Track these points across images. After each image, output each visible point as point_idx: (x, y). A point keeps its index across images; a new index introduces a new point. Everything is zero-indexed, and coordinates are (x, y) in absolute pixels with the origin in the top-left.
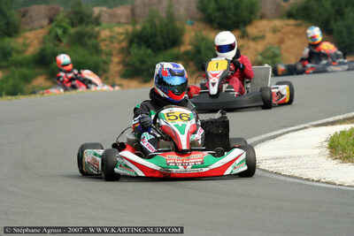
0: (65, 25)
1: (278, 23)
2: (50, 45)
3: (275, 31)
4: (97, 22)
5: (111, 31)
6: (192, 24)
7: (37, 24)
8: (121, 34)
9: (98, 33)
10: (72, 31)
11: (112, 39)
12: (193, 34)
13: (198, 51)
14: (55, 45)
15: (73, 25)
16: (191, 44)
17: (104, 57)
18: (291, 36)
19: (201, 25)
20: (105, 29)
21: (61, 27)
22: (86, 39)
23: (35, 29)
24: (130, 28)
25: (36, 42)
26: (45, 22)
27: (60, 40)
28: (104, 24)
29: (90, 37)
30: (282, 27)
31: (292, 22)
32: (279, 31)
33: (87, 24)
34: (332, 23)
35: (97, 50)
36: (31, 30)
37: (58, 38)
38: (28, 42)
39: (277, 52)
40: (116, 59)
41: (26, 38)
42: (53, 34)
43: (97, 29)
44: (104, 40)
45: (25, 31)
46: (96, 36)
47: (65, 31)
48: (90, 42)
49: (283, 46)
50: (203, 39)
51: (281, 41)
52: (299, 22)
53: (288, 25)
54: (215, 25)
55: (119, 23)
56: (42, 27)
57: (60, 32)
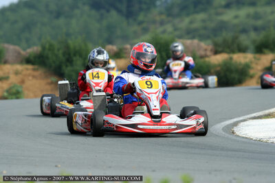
1: (19, 67)
3: (17, 73)
18: (30, 78)
30: (22, 70)
31: (30, 67)
32: (20, 73)
34: (64, 67)
39: (20, 89)
49: (24, 86)
51: (23, 82)
52: (36, 67)
53: (27, 69)
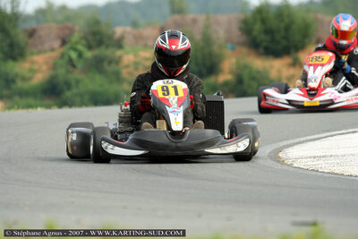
0: (80, 47)
2: (61, 72)
4: (119, 44)
5: (136, 56)
6: (233, 49)
7: (47, 46)
8: (147, 59)
9: (120, 57)
10: (88, 54)
11: (136, 64)
12: (233, 60)
13: (240, 81)
14: (68, 72)
15: (90, 47)
16: (231, 72)
19: (244, 50)
20: (128, 53)
21: (75, 50)
22: (105, 65)
23: (45, 52)
25: (44, 68)
26: (57, 44)
27: (74, 66)
28: (127, 48)
29: (110, 62)
33: (107, 47)
35: (117, 77)
36: (40, 52)
37: (71, 63)
38: (36, 67)
41: (33, 62)
42: (66, 58)
43: (119, 53)
44: (127, 66)
45: (32, 54)
46: (118, 61)
47: (80, 55)
48: (110, 68)
50: (246, 67)
54: (261, 50)
55: (146, 46)
56: (53, 50)
57: (74, 55)
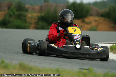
1: (97, 18)
2: (7, 18)
3: (96, 21)
4: (27, 10)
5: (32, 15)
7: (3, 9)
10: (16, 13)
11: (32, 18)
15: (17, 11)
17: (28, 25)
20: (29, 14)
21: (12, 10)
22: (22, 17)
24: (39, 14)
25: (2, 16)
31: (103, 18)
33: (23, 11)
35: (25, 21)
36: (1, 11)
37: (11, 16)
40: (32, 26)
43: (26, 13)
44: (29, 18)
46: (26, 16)
47: (14, 13)
49: (98, 28)
51: (97, 26)
53: (101, 19)
55: (35, 12)
56: (5, 10)
57: (12, 13)
